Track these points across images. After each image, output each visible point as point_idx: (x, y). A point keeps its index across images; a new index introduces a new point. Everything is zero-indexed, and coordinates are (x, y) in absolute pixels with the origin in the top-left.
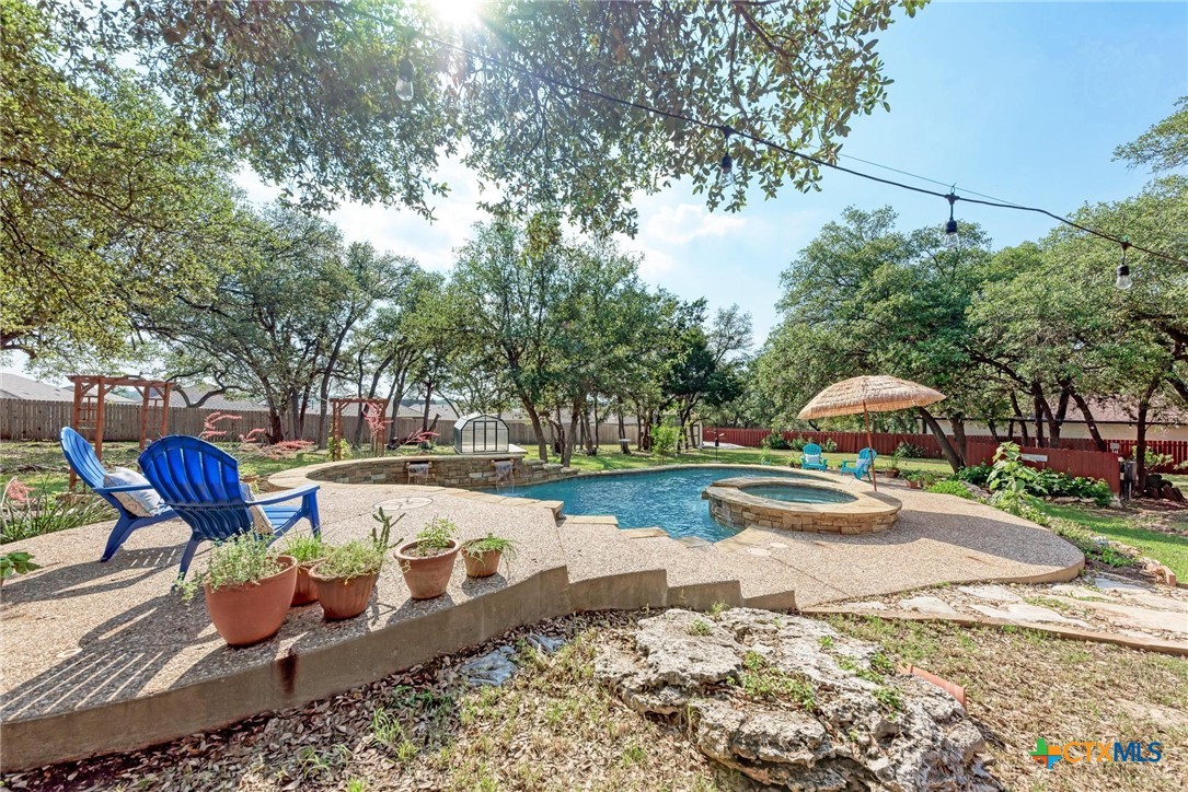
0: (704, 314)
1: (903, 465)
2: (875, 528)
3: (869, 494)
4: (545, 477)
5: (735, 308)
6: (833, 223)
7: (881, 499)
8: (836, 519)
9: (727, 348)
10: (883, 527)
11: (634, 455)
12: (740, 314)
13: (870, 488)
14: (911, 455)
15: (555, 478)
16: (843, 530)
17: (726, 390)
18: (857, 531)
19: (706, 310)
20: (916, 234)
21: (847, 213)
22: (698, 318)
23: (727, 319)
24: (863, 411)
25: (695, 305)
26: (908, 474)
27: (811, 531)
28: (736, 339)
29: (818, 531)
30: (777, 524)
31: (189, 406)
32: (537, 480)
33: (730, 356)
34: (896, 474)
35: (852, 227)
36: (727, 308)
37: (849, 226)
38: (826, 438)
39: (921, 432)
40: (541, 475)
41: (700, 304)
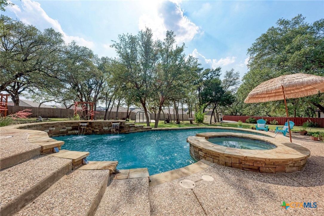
0: (220, 73)
1: (309, 130)
2: (288, 170)
3: (286, 145)
4: (135, 130)
5: (233, 70)
6: (273, 27)
7: (294, 148)
8: (256, 161)
9: (229, 86)
10: (295, 168)
11: (194, 124)
12: (234, 72)
13: (287, 140)
14: (312, 126)
15: (141, 130)
16: (261, 169)
17: (228, 100)
18: (273, 171)
19: (221, 72)
20: (315, 24)
21: (279, 22)
22: (218, 75)
23: (229, 74)
24: (283, 98)
25: (216, 70)
26: (311, 134)
27: (238, 168)
28: (233, 82)
29: (243, 169)
30: (216, 161)
31: (67, 108)
32: (132, 131)
33: (230, 88)
34: (305, 133)
35: (282, 27)
36: (229, 70)
37: (280, 27)
38: (273, 119)
39: (317, 117)
40: (134, 129)
41: (218, 70)
